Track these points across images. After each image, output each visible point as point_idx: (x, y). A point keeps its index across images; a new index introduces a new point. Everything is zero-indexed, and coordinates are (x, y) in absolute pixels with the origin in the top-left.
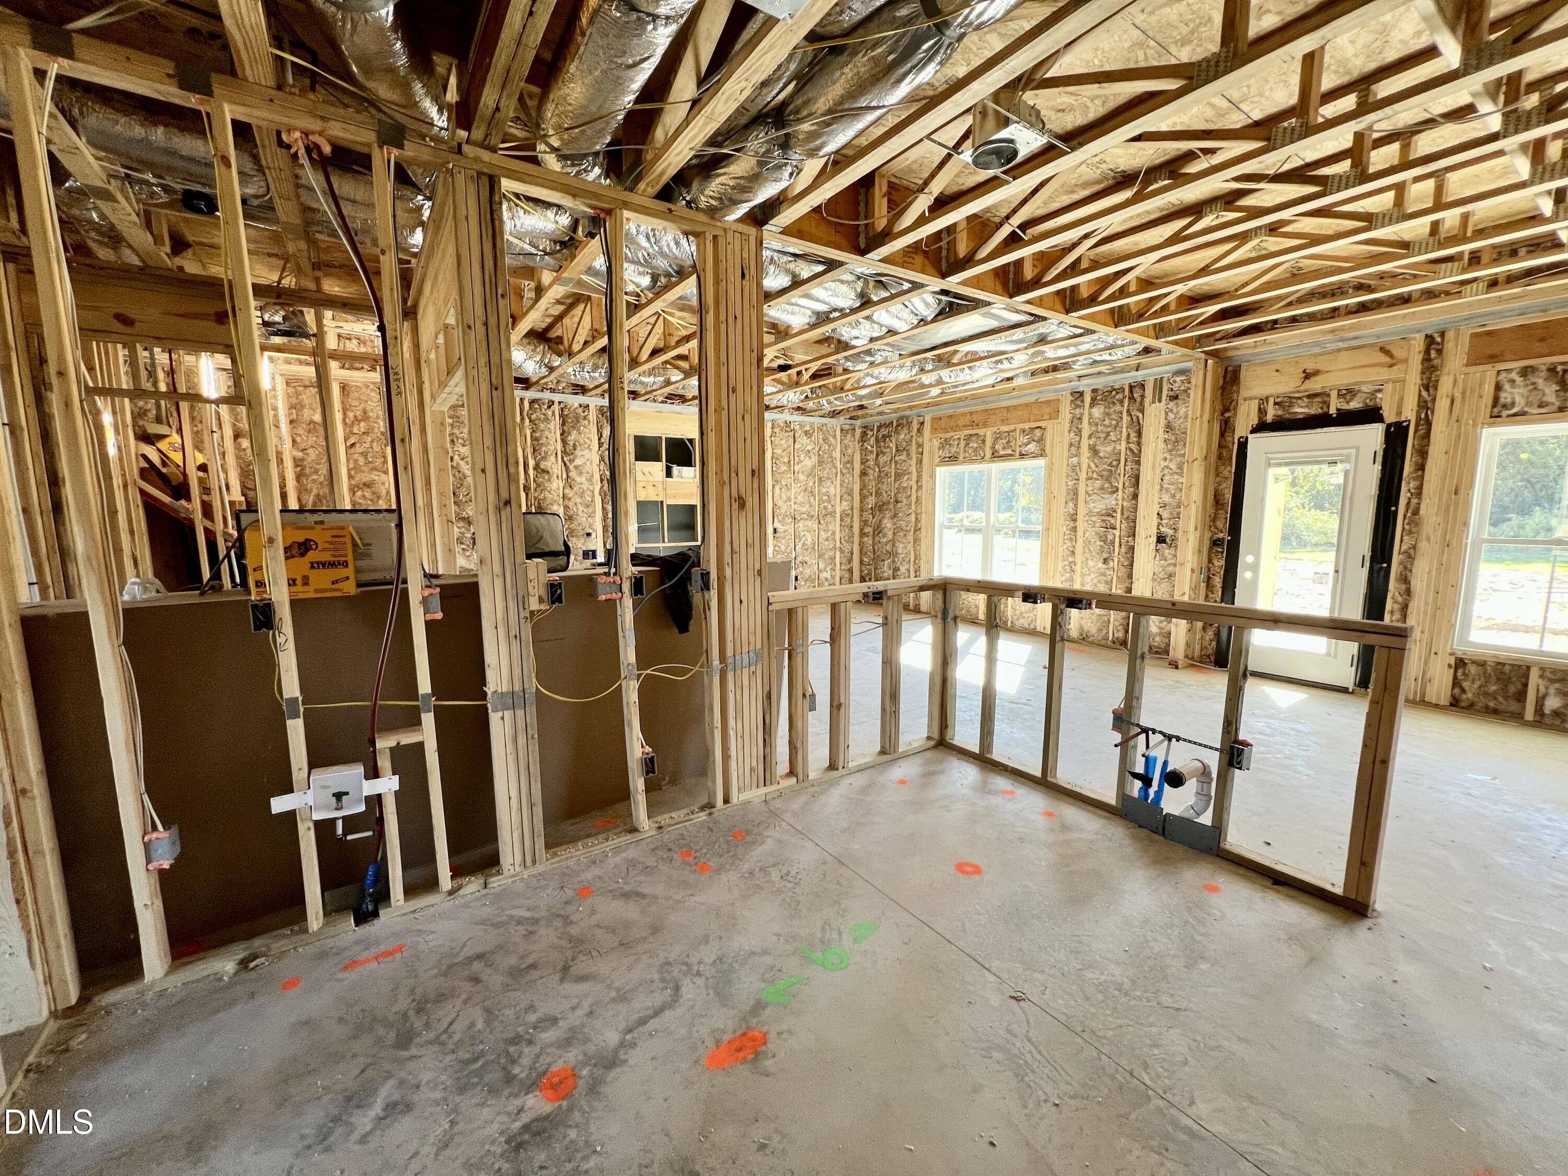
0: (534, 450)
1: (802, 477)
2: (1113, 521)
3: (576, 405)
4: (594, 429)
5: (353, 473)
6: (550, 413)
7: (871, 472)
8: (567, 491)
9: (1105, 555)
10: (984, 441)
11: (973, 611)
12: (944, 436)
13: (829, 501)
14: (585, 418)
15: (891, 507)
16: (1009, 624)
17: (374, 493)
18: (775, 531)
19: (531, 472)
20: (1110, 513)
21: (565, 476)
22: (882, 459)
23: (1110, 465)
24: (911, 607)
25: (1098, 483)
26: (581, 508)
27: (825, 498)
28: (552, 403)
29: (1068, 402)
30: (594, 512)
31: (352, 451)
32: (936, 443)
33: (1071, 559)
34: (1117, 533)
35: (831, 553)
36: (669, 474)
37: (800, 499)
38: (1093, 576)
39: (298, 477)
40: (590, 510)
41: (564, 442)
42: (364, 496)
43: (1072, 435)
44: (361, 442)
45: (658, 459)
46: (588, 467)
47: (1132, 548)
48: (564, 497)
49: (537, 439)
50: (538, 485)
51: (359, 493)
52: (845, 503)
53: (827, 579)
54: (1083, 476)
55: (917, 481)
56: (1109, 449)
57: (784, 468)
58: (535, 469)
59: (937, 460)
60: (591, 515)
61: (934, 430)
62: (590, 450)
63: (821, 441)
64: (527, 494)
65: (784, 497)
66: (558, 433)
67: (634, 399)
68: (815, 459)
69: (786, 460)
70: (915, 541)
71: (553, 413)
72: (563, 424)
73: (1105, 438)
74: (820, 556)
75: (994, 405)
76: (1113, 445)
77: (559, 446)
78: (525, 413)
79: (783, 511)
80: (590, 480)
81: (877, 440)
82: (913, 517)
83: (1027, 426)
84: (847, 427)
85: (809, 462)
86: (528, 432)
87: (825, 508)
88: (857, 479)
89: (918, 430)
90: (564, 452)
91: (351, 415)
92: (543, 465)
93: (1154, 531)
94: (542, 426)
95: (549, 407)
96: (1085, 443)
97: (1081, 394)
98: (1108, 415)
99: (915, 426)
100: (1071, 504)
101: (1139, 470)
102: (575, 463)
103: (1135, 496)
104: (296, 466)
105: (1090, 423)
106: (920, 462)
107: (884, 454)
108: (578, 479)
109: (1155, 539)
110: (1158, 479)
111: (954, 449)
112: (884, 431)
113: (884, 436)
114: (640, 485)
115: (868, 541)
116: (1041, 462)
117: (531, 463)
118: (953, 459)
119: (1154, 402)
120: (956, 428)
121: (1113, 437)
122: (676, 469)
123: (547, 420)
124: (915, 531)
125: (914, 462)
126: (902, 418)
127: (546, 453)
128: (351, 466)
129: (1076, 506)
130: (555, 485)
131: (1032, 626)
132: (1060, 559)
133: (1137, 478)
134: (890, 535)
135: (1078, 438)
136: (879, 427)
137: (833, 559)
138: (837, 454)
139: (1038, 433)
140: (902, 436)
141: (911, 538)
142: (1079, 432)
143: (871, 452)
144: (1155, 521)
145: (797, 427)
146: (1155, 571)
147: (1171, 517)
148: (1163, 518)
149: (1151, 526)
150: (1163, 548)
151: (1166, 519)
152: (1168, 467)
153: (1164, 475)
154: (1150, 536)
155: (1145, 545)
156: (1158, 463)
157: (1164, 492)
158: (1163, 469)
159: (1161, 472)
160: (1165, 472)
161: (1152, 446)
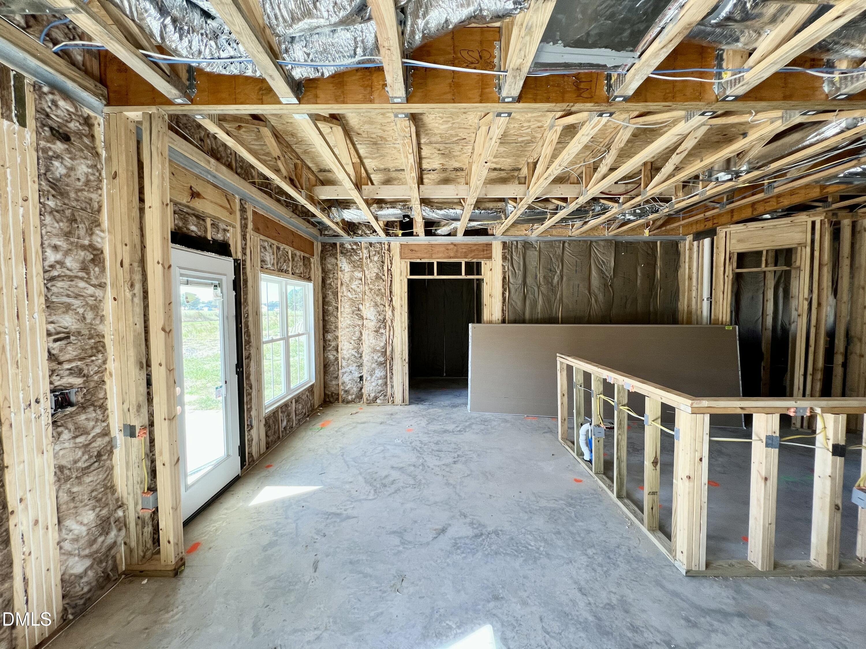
93: (44, 388)
109: (49, 405)
110: (38, 283)
144: (43, 367)
146: (64, 462)
147: (83, 355)
148: (62, 359)
149: (36, 380)
150: (71, 415)
151: (70, 361)
152: (61, 263)
153: (52, 279)
154: (37, 401)
155: (28, 422)
156: (37, 252)
157: (60, 311)
158: (52, 266)
159: (45, 272)
160: (55, 273)
161: (15, 214)
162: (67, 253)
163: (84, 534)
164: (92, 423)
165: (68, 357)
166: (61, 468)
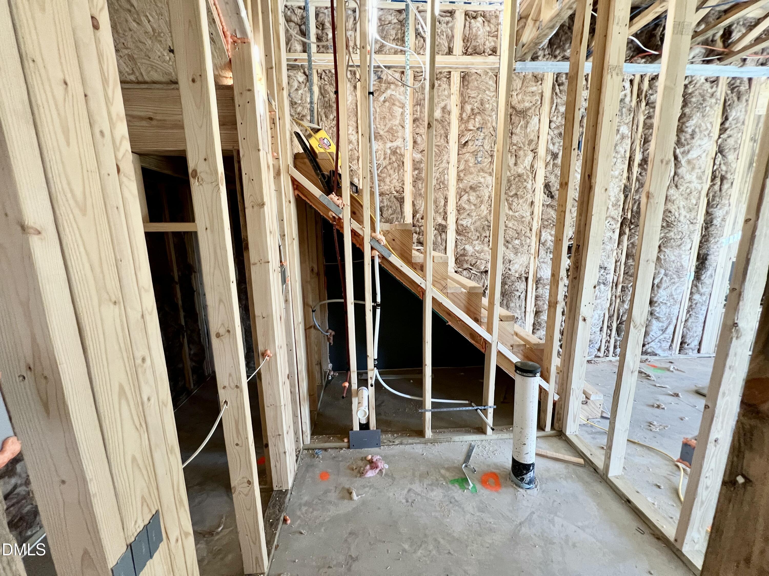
0: (645, 142)
3: (703, 79)
5: (462, 175)
8: (671, 192)
14: (712, 95)
17: (478, 197)
19: (635, 170)
26: (683, 212)
30: (696, 217)
31: (464, 150)
39: (416, 180)
40: (692, 215)
41: (681, 129)
42: (469, 201)
44: (474, 139)
46: (702, 161)
51: (465, 198)
58: (639, 165)
62: (710, 139)
64: (626, 197)
72: (684, 105)
78: (643, 94)
80: (700, 178)
86: (642, 120)
91: (468, 108)
102: (690, 156)
104: (415, 169)
108: (688, 177)
117: (638, 158)
128: (462, 167)
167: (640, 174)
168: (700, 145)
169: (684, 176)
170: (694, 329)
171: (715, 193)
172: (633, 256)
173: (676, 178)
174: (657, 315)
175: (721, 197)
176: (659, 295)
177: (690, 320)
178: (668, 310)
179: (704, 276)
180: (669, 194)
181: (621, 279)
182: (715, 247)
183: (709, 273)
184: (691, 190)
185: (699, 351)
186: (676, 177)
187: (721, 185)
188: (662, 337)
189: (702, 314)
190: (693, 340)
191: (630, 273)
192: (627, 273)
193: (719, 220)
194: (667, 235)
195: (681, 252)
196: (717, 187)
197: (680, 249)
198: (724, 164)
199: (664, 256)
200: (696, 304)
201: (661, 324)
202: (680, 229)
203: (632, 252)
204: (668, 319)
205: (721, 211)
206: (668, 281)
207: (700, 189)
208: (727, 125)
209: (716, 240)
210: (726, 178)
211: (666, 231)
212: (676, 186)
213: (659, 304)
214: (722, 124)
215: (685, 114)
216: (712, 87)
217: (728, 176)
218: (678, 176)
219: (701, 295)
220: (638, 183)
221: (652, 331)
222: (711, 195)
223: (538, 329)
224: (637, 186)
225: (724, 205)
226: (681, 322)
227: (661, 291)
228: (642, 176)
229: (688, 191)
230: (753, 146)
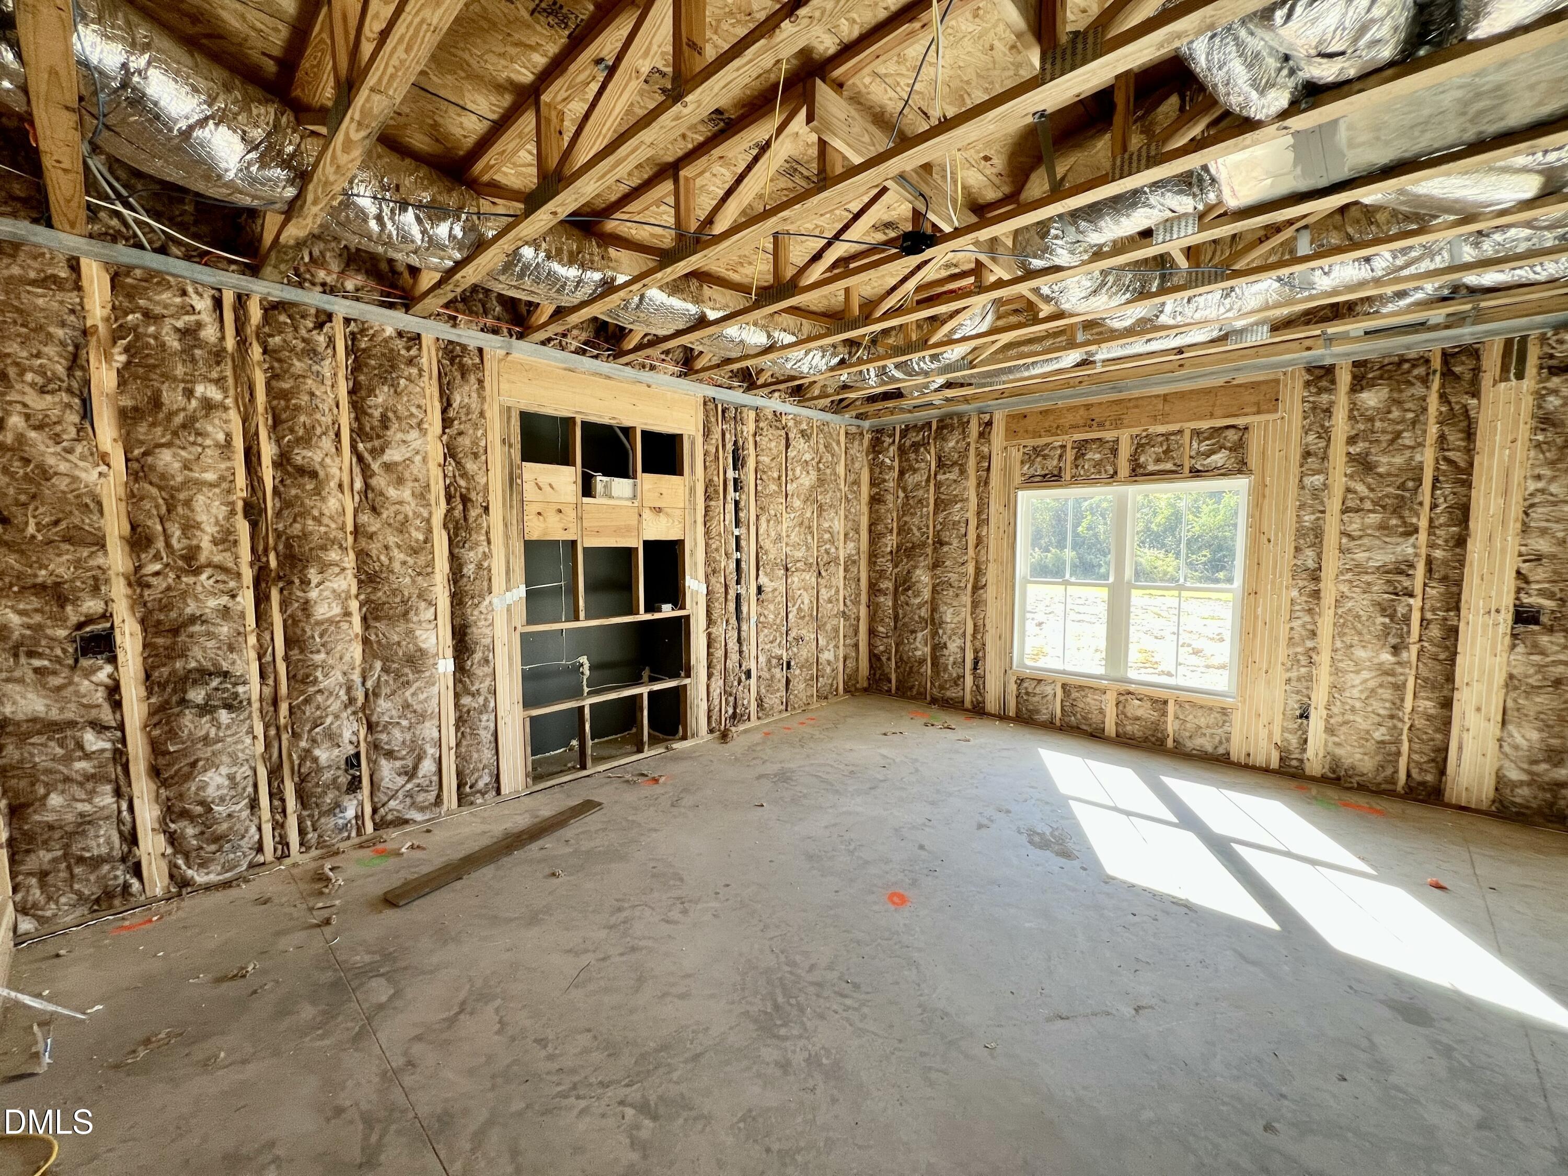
0: (277, 423)
1: (797, 503)
2: (1407, 583)
3: (389, 331)
4: (432, 390)
6: (321, 339)
7: (890, 498)
8: (364, 518)
9: (1393, 640)
10: (1114, 451)
11: (1095, 717)
12: (1031, 442)
13: (833, 541)
14: (410, 362)
15: (929, 551)
16: (1170, 743)
18: (760, 590)
19: (268, 474)
20: (1403, 568)
21: (358, 485)
22: (911, 479)
23: (1402, 487)
24: (968, 704)
25: (1374, 518)
26: (399, 556)
27: (827, 536)
28: (324, 318)
29: (1299, 384)
30: (431, 564)
32: (1016, 455)
33: (1309, 644)
34: (1416, 603)
35: (835, 622)
36: (587, 490)
37: (794, 537)
38: (1365, 675)
40: (422, 560)
41: (358, 408)
43: (1311, 438)
45: (566, 460)
46: (416, 468)
47: (1452, 633)
48: (356, 531)
49: (285, 395)
50: (287, 504)
52: (851, 545)
53: (829, 663)
54: (1334, 505)
55: (979, 513)
56: (1399, 460)
57: (773, 487)
58: (277, 465)
59: (1018, 479)
60: (426, 571)
61: (1012, 433)
62: (424, 432)
63: (821, 447)
64: (254, 525)
65: (773, 534)
66: (343, 388)
67: (521, 336)
68: (813, 474)
69: (776, 475)
70: (975, 604)
71: (331, 342)
72: (356, 369)
73: (1392, 441)
74: (818, 628)
75: (1136, 393)
76: (1408, 453)
77: (345, 419)
78: (250, 330)
79: (771, 556)
80: (422, 496)
81: (902, 451)
82: (971, 569)
83: (1205, 425)
84: (853, 430)
85: (807, 480)
86: (260, 379)
87: (827, 552)
88: (865, 509)
89: (981, 435)
90: (359, 432)
92: (301, 456)
93: (1507, 601)
94: (298, 366)
95: (320, 326)
96: (1339, 451)
97: (1329, 371)
98: (1398, 403)
99: (974, 429)
100: (1310, 553)
101: (1469, 497)
102: (386, 458)
103: (1461, 541)
105: (1351, 418)
106: (984, 483)
107: (915, 471)
108: (392, 492)
109: (1510, 617)
110: (1515, 510)
111: (1052, 463)
112: (914, 437)
113: (914, 444)
114: (531, 509)
115: (887, 602)
116: (1241, 483)
117: (268, 451)
118: (1053, 478)
119: (1504, 377)
120: (1058, 430)
121: (1407, 439)
122: (600, 480)
123: (311, 352)
124: (976, 588)
125: (972, 483)
126: (951, 416)
127: (310, 430)
129: (1319, 556)
130: (332, 504)
131: (1221, 750)
132: (1283, 643)
133: (1465, 509)
134: (926, 594)
135: (1322, 444)
136: (904, 433)
137: (836, 630)
138: (841, 470)
139: (1232, 436)
140: (952, 444)
141: (967, 599)
142: (1325, 434)
143: (891, 468)
144: (1509, 583)
145: (791, 423)
146: (1515, 672)
147: (1555, 578)
148: (1531, 579)
149: (1500, 593)
150: (1533, 633)
151: (1538, 582)
152: (1543, 491)
153: (1532, 505)
154: (1498, 611)
155: (1485, 626)
156: (1519, 484)
157: (1534, 535)
158: (1531, 495)
159: (1525, 500)
160: (1536, 500)
161: (1501, 455)
162: (1553, 479)
163: (1525, 748)
164: (1556, 648)
165: (1538, 578)
166: (1511, 677)
167: (282, 481)
168: (404, 441)
169: (385, 492)
170: (475, 755)
171: (457, 522)
172: (298, 641)
173: (370, 495)
174: (386, 747)
175: (468, 530)
176: (379, 710)
177: (464, 743)
178: (408, 737)
179: (469, 663)
180: (359, 521)
181: (284, 689)
182: (476, 613)
183: (478, 656)
184: (406, 516)
185: (498, 792)
186: (369, 492)
187: (464, 510)
188: (409, 786)
189: (485, 728)
190: (481, 777)
191: (299, 677)
192: (294, 676)
193: (472, 567)
194: (373, 597)
195: (411, 625)
196: (458, 513)
197: (408, 621)
198: (462, 476)
199: (377, 636)
200: (468, 712)
201: (398, 764)
202: (394, 586)
203: (295, 633)
204: (412, 750)
205: (472, 554)
206: (391, 682)
207: (426, 515)
208: (451, 414)
209: (476, 601)
210: (470, 500)
211: (369, 590)
212: (374, 509)
213: (385, 727)
214: (444, 411)
215: (360, 384)
216: (408, 349)
217: (473, 496)
218: (373, 490)
219: (473, 695)
220: (277, 499)
221: (382, 780)
222: (451, 526)
223: (28, 851)
224: (278, 505)
225: (477, 544)
226: (450, 749)
227: (381, 702)
228: (284, 486)
229: (400, 517)
230: (509, 452)
